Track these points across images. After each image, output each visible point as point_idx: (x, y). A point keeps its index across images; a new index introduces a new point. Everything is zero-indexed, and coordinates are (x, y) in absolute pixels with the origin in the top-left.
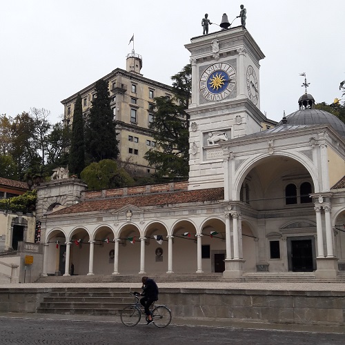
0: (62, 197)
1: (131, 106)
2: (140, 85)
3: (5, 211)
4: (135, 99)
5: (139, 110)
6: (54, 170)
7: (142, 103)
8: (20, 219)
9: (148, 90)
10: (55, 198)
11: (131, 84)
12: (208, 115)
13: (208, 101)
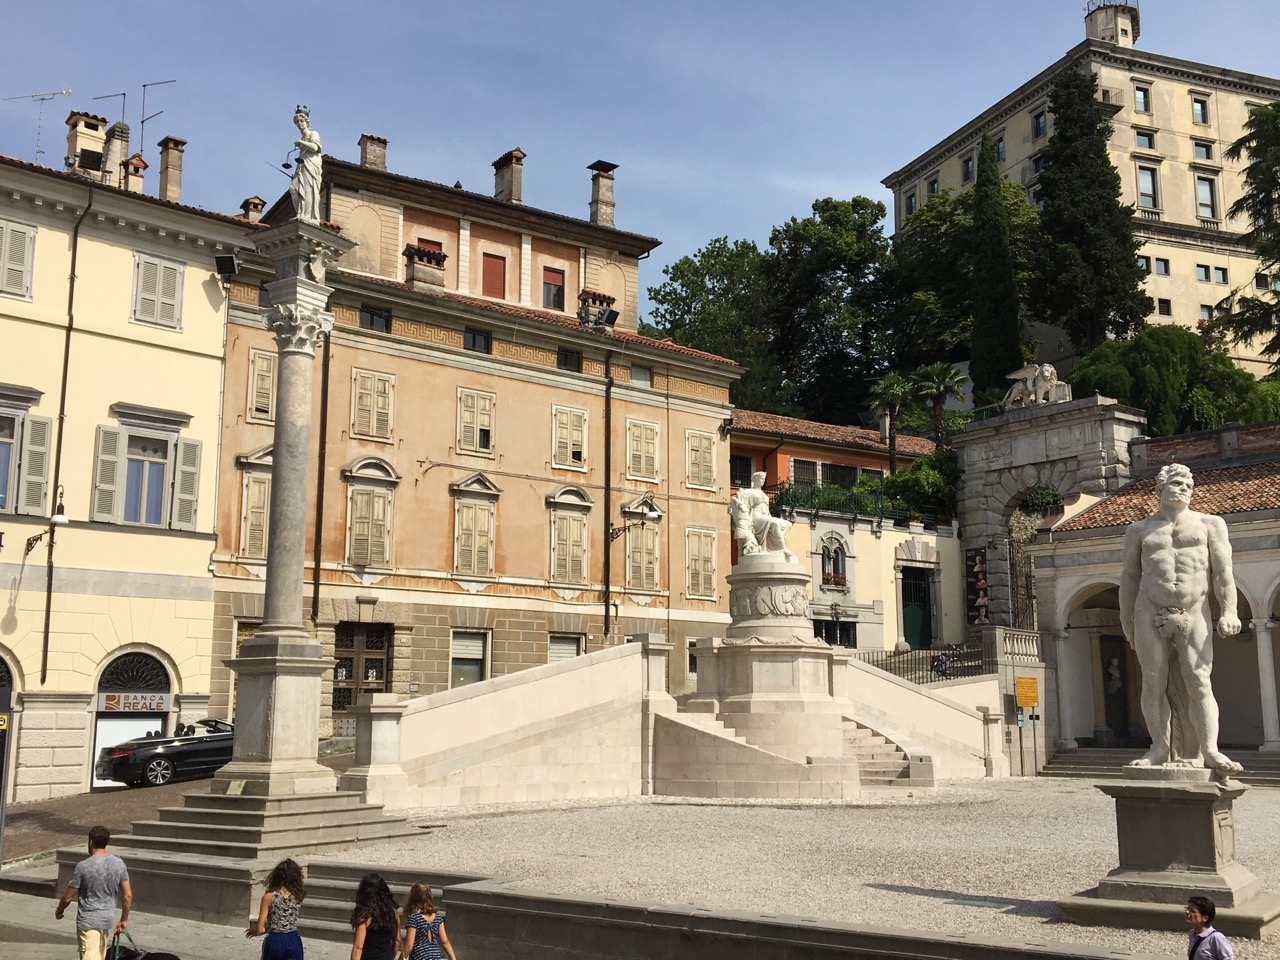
0: (1060, 466)
1: (1135, 157)
2: (1161, 87)
3: (875, 519)
4: (1147, 134)
5: (1163, 169)
6: (1012, 376)
7: (1174, 142)
8: (919, 547)
9: (1189, 99)
10: (1032, 471)
11: (1132, 86)
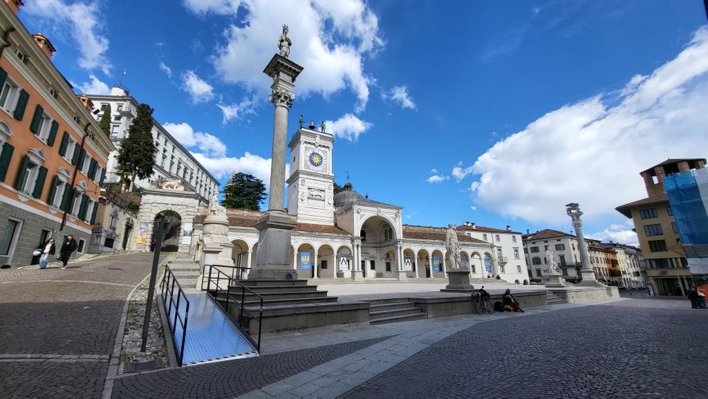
10: (169, 206)
12: (311, 177)
13: (310, 169)
